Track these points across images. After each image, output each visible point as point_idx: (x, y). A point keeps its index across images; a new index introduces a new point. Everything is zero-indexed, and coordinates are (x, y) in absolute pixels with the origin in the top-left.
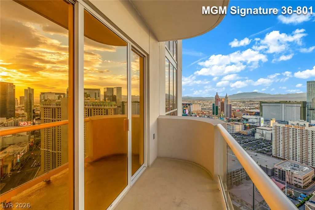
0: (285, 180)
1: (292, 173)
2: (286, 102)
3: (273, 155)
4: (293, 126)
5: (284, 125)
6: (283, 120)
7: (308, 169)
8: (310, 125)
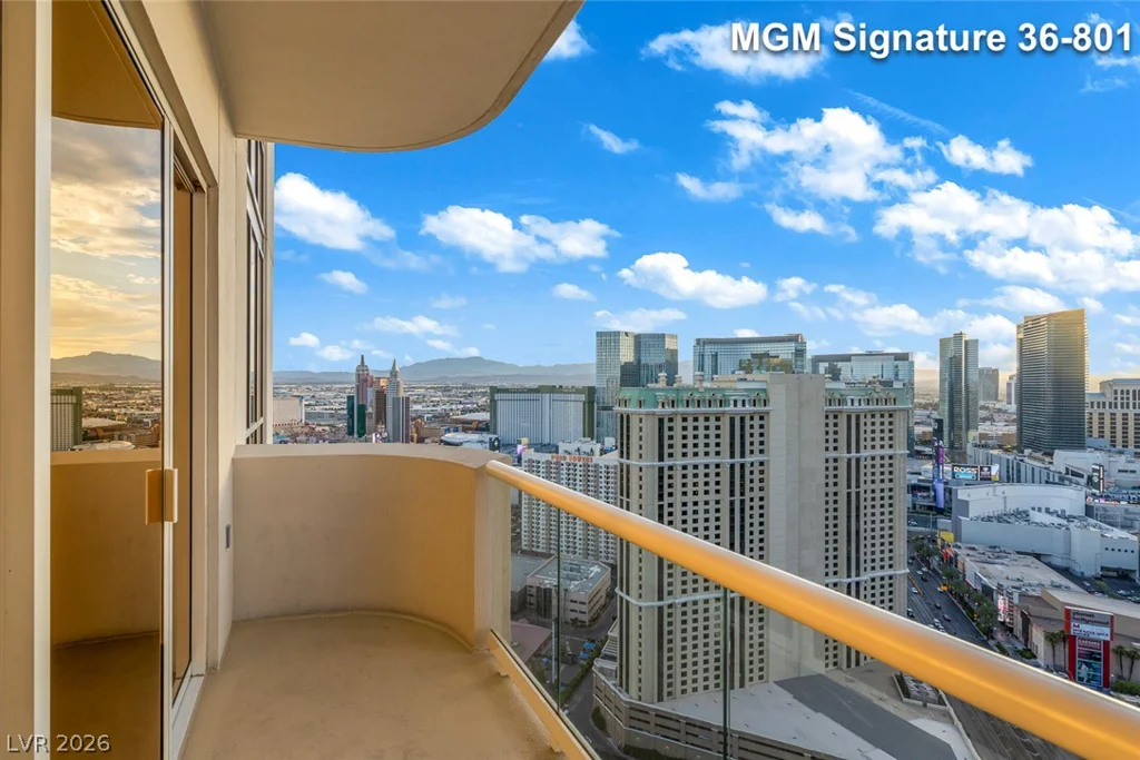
0: (550, 617)
1: (566, 590)
2: (552, 390)
3: (524, 548)
4: (568, 456)
5: (548, 457)
6: (547, 441)
7: (599, 570)
8: (603, 452)
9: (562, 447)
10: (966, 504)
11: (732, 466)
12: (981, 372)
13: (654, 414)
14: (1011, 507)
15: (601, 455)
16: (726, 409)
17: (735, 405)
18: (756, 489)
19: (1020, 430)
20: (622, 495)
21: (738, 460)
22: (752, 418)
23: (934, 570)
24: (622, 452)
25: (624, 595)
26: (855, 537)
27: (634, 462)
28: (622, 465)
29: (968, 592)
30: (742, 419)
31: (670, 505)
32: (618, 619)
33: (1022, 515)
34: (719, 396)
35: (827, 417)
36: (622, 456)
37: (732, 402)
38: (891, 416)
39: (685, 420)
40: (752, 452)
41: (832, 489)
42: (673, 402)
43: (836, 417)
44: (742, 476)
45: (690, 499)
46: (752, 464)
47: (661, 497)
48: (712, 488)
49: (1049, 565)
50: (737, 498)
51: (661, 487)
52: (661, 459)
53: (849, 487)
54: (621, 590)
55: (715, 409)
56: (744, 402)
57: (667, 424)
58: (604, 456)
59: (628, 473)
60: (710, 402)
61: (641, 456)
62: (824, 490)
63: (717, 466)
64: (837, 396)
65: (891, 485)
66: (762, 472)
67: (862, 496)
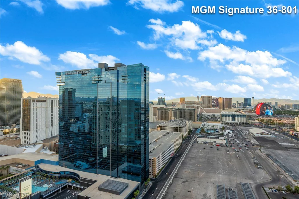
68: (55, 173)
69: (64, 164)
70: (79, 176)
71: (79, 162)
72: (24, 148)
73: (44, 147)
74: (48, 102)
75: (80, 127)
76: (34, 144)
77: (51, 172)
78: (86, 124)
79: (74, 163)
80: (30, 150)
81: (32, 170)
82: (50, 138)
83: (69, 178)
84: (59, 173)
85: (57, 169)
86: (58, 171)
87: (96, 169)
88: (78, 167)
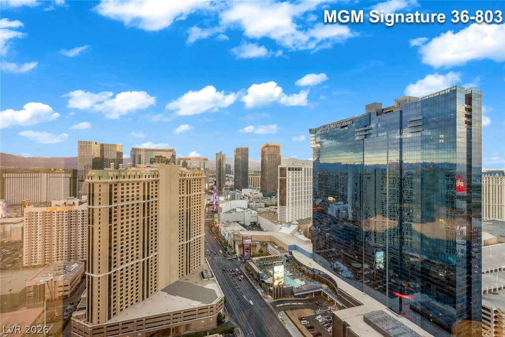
0: (44, 299)
3: (24, 265)
4: (58, 208)
5: (44, 209)
6: (45, 200)
7: (77, 265)
8: (81, 203)
9: (54, 203)
10: (221, 208)
11: (144, 204)
12: (226, 165)
13: (107, 183)
14: (232, 208)
15: (79, 205)
16: (142, 179)
17: (146, 177)
18: (154, 212)
19: (235, 183)
20: (89, 224)
21: (146, 201)
22: (152, 183)
23: (213, 232)
24: (89, 203)
25: (90, 274)
26: (189, 226)
27: (96, 206)
28: (89, 209)
29: (221, 237)
30: (148, 183)
31: (115, 225)
32: (87, 289)
33: (234, 210)
34: (138, 173)
35: (180, 181)
36: (89, 205)
37: (144, 176)
38: (200, 180)
39: (123, 185)
40: (152, 197)
41: (182, 209)
42: (117, 176)
43: (183, 181)
44: (148, 208)
45: (125, 220)
46: (152, 202)
47: (110, 222)
48: (135, 214)
49: (240, 224)
50: (146, 217)
51: (110, 217)
52: (110, 203)
53: (187, 207)
54: (89, 272)
55: (137, 179)
56: (149, 176)
57: (113, 187)
58: (81, 206)
59: (93, 213)
60: (134, 176)
61: (100, 203)
62: (179, 209)
63: (138, 204)
64: (183, 173)
65: (200, 205)
66: (156, 205)
67: (191, 210)
68: (308, 268)
69: (318, 259)
70: (336, 285)
71: (339, 264)
72: (280, 226)
73: (299, 229)
74: (303, 169)
75: (341, 209)
76: (290, 224)
77: (304, 266)
78: (349, 206)
79: (332, 263)
80: (286, 230)
81: (286, 256)
82: (305, 219)
83: (325, 282)
84: (313, 270)
85: (310, 264)
86: (312, 268)
87: (361, 284)
88: (336, 271)
